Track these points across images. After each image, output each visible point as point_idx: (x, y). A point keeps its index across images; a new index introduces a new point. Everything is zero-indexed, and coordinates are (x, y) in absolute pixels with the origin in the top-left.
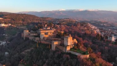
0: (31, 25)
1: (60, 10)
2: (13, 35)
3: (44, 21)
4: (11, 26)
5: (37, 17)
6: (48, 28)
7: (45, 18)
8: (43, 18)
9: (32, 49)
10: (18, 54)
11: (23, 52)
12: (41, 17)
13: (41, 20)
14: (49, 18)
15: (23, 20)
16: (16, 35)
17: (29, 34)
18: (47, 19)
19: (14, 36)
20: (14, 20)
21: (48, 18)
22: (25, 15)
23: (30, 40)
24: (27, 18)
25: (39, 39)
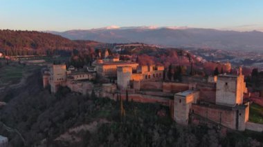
0: (57, 56)
1: (109, 28)
2: (13, 83)
3: (83, 47)
4: (4, 58)
6: (114, 60)
8: (78, 41)
9: (103, 125)
10: (45, 140)
11: (63, 133)
16: (23, 81)
19: (14, 85)
20: (9, 44)
23: (74, 94)
24: (41, 40)
25: (114, 88)
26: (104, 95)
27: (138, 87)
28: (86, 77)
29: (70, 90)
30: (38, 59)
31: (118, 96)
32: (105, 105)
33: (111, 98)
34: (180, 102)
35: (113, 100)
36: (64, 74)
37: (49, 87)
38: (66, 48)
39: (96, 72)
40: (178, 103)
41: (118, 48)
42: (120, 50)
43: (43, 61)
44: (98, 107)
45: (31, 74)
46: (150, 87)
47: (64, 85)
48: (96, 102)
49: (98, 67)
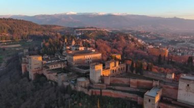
0: (30, 41)
1: (68, 14)
3: (50, 31)
5: (37, 25)
6: (80, 49)
7: (51, 26)
8: (46, 26)
12: (43, 25)
13: (44, 31)
14: (57, 26)
15: (10, 31)
17: (46, 67)
18: (53, 28)
21: (55, 26)
22: (12, 21)
23: (50, 82)
24: (16, 26)
25: (87, 83)
26: (79, 89)
27: (108, 82)
28: (59, 66)
29: (46, 79)
30: (15, 44)
31: (92, 92)
32: (82, 100)
33: (86, 93)
34: (150, 101)
35: (88, 95)
36: (40, 64)
37: (27, 74)
38: (37, 33)
39: (66, 60)
40: (148, 102)
41: (77, 32)
42: (80, 34)
43: (19, 45)
44: (76, 102)
45: (9, 58)
46: (119, 83)
47: (40, 73)
48: (73, 96)
49: (68, 57)
